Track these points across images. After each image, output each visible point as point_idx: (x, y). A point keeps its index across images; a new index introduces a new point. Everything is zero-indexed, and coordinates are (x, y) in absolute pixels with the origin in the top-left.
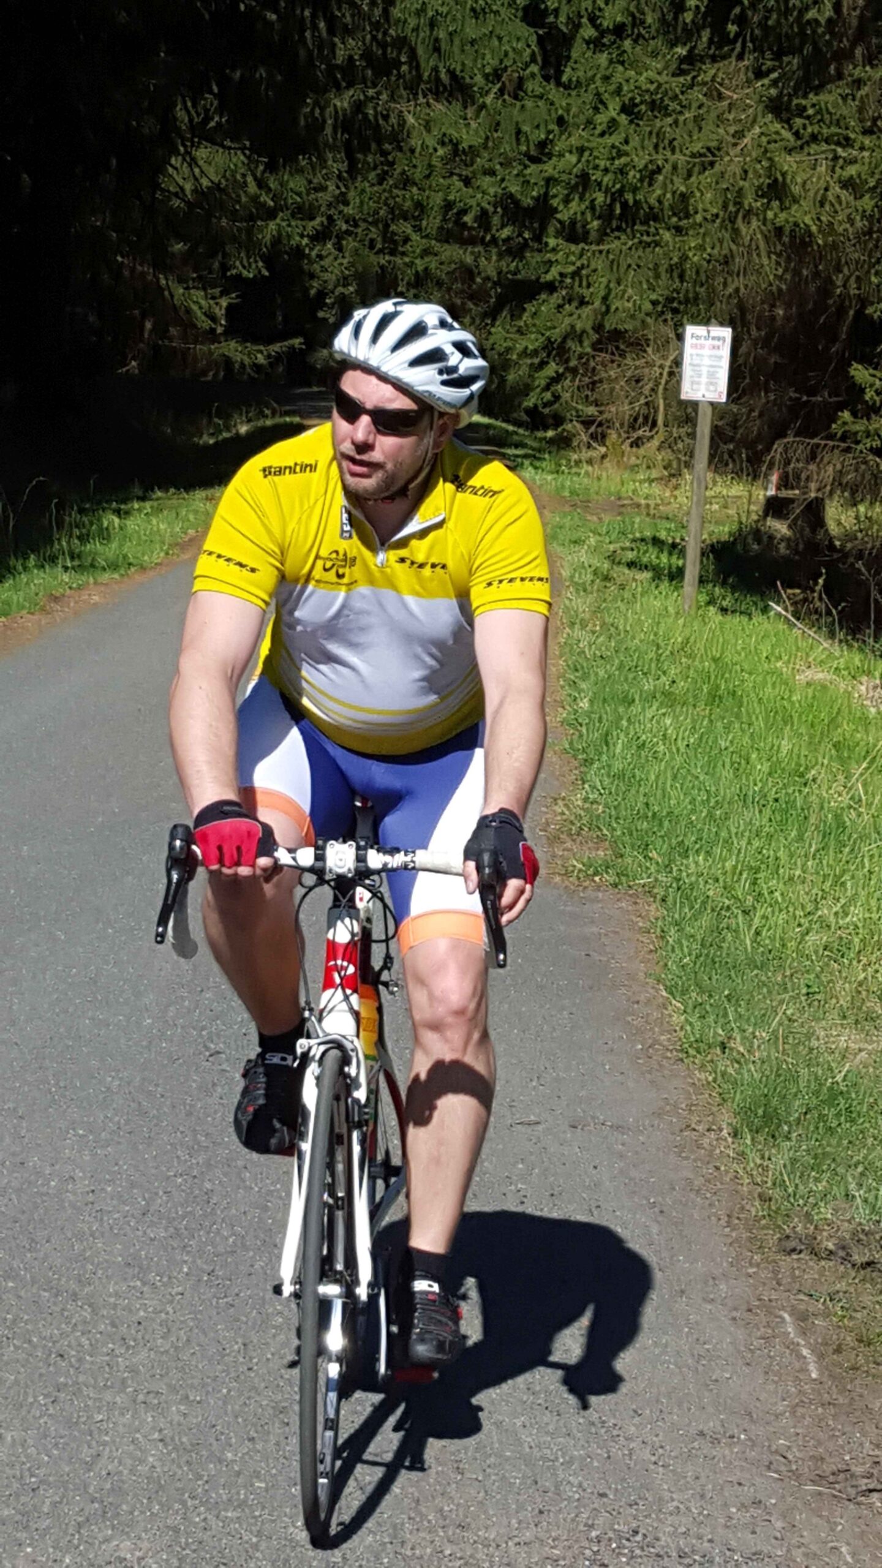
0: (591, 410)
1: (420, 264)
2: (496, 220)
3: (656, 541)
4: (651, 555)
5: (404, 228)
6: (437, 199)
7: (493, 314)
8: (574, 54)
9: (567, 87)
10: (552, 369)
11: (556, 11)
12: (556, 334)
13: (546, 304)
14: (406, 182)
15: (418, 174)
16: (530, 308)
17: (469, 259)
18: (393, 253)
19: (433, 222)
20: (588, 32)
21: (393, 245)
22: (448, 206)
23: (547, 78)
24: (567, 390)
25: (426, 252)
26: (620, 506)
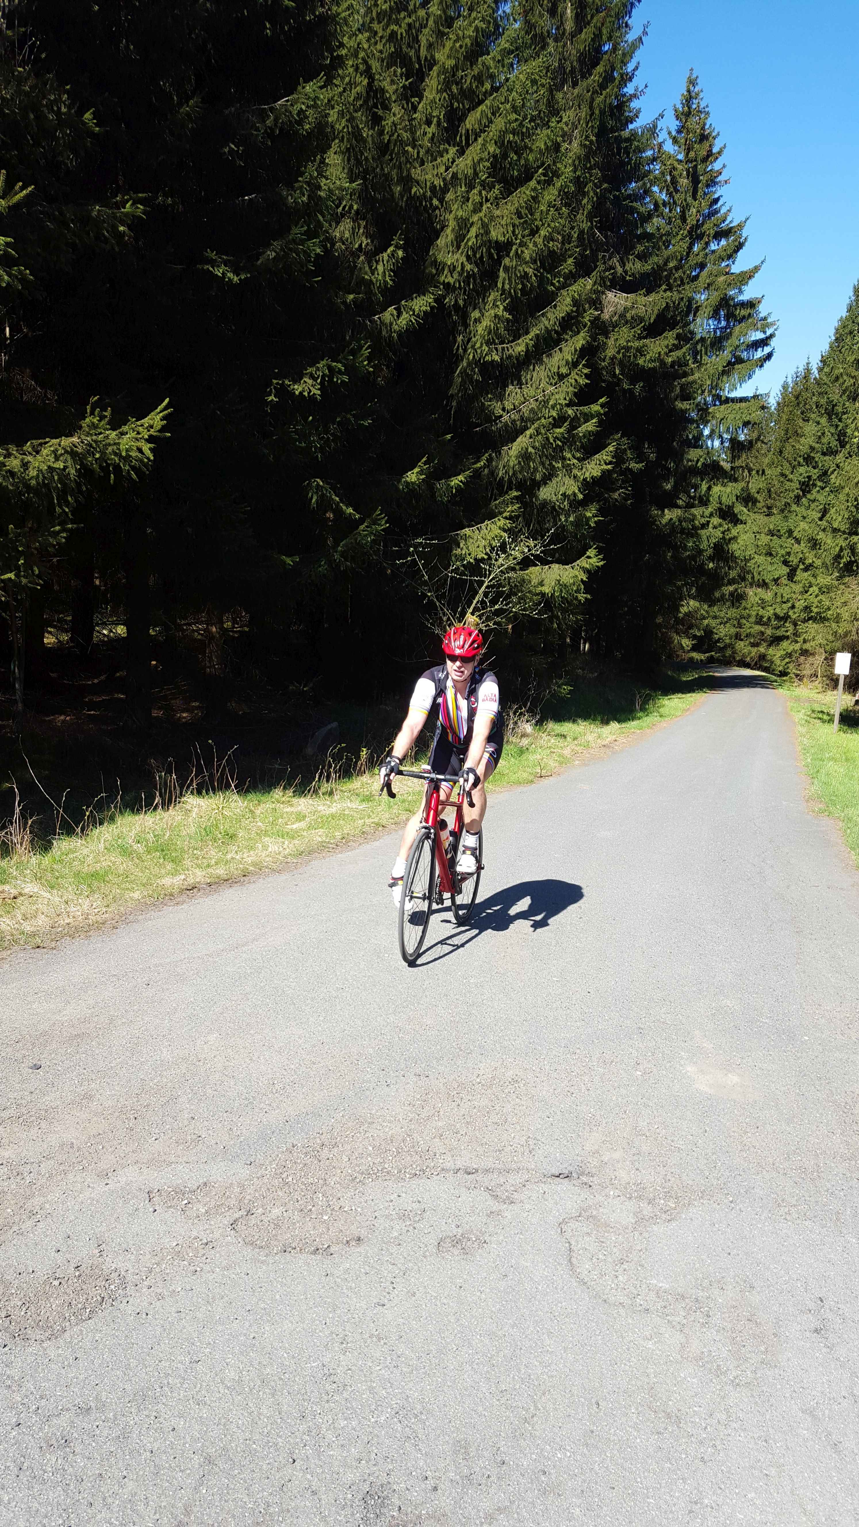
0: (799, 672)
1: (748, 631)
2: (773, 620)
3: (822, 712)
4: (820, 715)
5: (744, 621)
6: (754, 613)
7: (770, 645)
8: (797, 573)
9: (795, 582)
10: (787, 660)
11: (793, 561)
12: (789, 651)
13: (785, 644)
14: (745, 609)
15: (749, 606)
16: (781, 643)
17: (763, 629)
18: (740, 628)
19: (753, 619)
20: (802, 567)
21: (740, 626)
22: (758, 614)
23: (789, 580)
24: (791, 666)
25: (751, 627)
26: (809, 700)
